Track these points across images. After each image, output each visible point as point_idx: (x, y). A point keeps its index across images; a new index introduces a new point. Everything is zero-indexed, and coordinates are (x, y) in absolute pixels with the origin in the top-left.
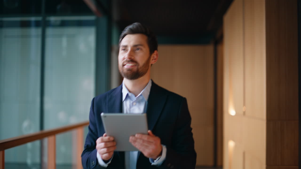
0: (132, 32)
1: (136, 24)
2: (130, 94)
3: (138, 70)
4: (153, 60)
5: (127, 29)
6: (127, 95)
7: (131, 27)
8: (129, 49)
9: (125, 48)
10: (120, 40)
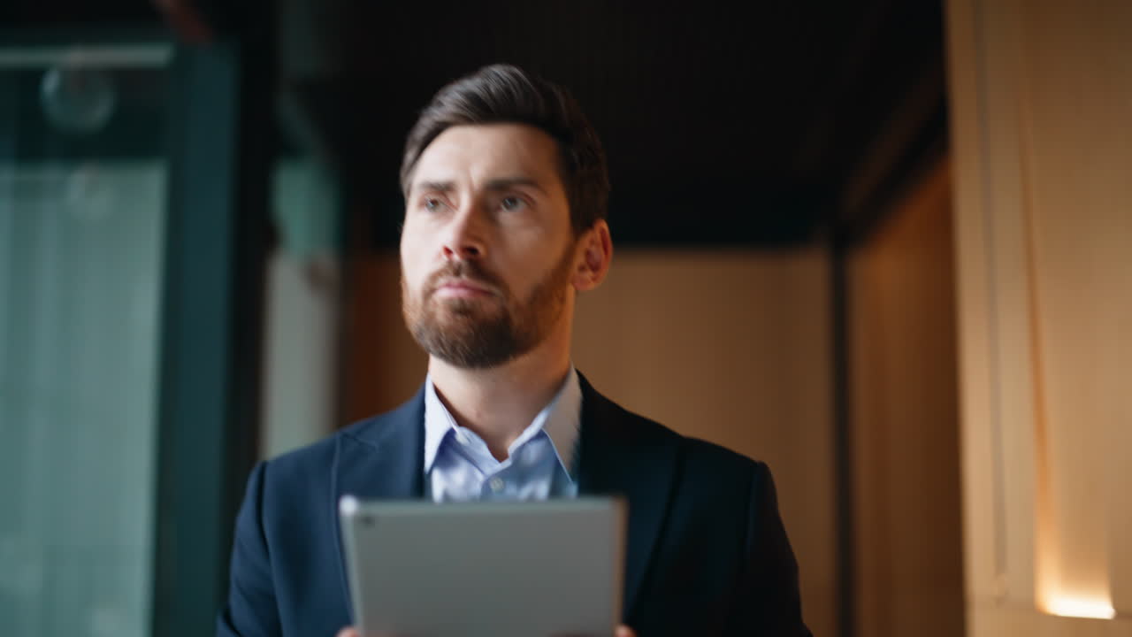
0: (481, 112)
1: (499, 71)
2: (462, 435)
3: (506, 319)
4: (582, 269)
5: (451, 98)
6: (449, 437)
7: (472, 84)
8: (464, 202)
9: (440, 196)
10: (410, 156)
